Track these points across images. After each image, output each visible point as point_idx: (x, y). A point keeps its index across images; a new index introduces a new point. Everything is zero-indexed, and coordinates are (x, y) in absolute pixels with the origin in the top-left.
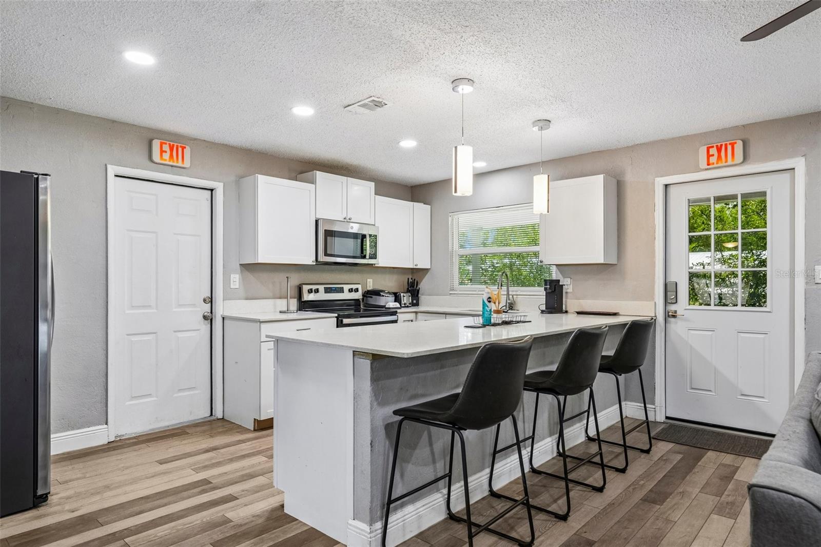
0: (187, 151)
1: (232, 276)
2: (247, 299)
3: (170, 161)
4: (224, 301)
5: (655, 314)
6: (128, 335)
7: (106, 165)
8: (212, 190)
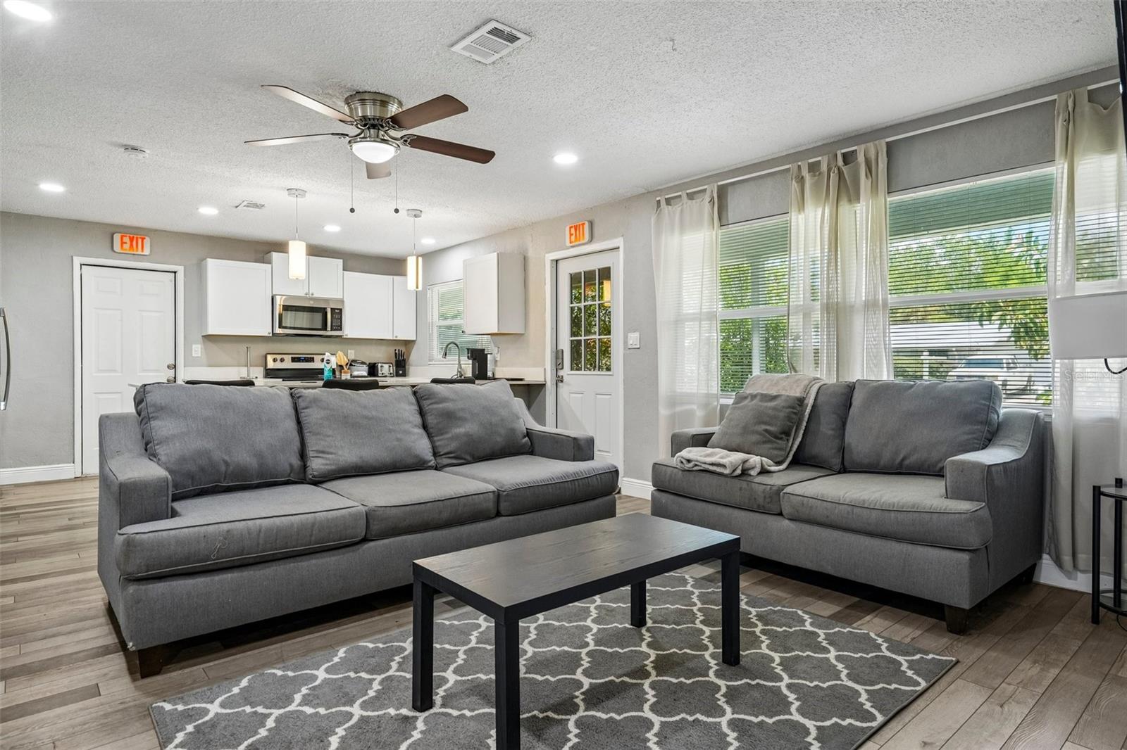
0: (147, 241)
1: (194, 346)
2: (209, 366)
3: (130, 250)
4: (186, 368)
5: (545, 379)
6: (95, 393)
7: (72, 257)
8: (175, 272)
